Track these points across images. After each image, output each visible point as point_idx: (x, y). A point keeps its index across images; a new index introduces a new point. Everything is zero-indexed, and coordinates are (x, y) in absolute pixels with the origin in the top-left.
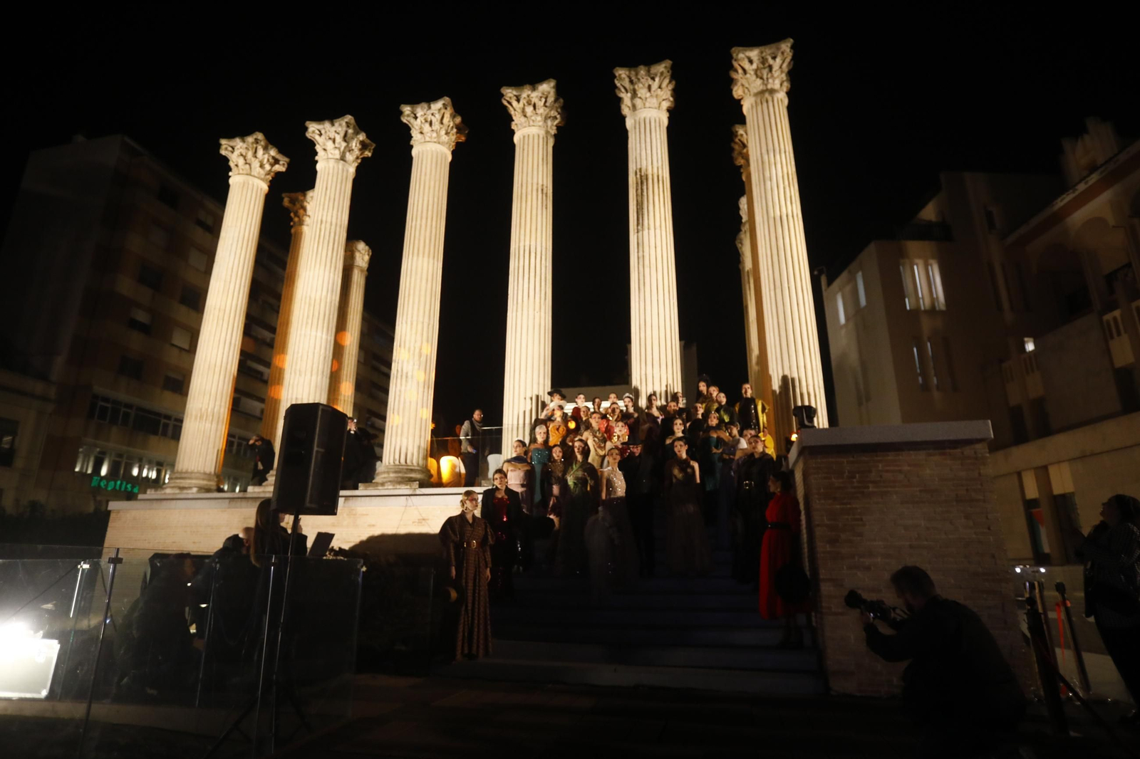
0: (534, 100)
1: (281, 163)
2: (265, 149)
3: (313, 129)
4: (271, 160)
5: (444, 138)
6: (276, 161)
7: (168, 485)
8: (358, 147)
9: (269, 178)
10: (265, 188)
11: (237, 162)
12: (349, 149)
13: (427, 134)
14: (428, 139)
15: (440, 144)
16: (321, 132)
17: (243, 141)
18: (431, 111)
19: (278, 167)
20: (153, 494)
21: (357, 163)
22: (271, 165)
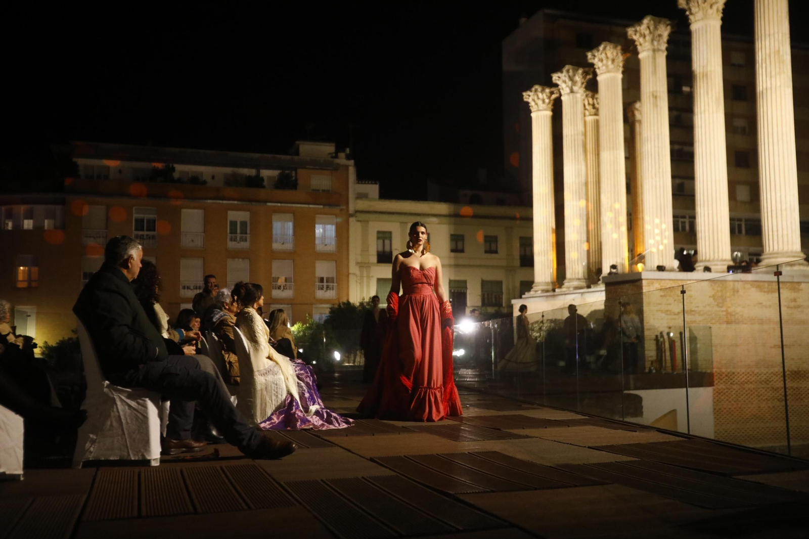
0: (642, 32)
1: (555, 92)
2: (543, 91)
3: (555, 77)
4: (549, 94)
5: (611, 66)
6: (552, 93)
7: (532, 290)
8: (581, 77)
9: (550, 106)
10: (549, 113)
11: (532, 104)
12: (574, 83)
13: (601, 68)
14: (602, 72)
15: (608, 72)
16: (559, 77)
17: (531, 91)
18: (600, 52)
19: (554, 96)
20: (527, 295)
21: (584, 86)
22: (549, 98)
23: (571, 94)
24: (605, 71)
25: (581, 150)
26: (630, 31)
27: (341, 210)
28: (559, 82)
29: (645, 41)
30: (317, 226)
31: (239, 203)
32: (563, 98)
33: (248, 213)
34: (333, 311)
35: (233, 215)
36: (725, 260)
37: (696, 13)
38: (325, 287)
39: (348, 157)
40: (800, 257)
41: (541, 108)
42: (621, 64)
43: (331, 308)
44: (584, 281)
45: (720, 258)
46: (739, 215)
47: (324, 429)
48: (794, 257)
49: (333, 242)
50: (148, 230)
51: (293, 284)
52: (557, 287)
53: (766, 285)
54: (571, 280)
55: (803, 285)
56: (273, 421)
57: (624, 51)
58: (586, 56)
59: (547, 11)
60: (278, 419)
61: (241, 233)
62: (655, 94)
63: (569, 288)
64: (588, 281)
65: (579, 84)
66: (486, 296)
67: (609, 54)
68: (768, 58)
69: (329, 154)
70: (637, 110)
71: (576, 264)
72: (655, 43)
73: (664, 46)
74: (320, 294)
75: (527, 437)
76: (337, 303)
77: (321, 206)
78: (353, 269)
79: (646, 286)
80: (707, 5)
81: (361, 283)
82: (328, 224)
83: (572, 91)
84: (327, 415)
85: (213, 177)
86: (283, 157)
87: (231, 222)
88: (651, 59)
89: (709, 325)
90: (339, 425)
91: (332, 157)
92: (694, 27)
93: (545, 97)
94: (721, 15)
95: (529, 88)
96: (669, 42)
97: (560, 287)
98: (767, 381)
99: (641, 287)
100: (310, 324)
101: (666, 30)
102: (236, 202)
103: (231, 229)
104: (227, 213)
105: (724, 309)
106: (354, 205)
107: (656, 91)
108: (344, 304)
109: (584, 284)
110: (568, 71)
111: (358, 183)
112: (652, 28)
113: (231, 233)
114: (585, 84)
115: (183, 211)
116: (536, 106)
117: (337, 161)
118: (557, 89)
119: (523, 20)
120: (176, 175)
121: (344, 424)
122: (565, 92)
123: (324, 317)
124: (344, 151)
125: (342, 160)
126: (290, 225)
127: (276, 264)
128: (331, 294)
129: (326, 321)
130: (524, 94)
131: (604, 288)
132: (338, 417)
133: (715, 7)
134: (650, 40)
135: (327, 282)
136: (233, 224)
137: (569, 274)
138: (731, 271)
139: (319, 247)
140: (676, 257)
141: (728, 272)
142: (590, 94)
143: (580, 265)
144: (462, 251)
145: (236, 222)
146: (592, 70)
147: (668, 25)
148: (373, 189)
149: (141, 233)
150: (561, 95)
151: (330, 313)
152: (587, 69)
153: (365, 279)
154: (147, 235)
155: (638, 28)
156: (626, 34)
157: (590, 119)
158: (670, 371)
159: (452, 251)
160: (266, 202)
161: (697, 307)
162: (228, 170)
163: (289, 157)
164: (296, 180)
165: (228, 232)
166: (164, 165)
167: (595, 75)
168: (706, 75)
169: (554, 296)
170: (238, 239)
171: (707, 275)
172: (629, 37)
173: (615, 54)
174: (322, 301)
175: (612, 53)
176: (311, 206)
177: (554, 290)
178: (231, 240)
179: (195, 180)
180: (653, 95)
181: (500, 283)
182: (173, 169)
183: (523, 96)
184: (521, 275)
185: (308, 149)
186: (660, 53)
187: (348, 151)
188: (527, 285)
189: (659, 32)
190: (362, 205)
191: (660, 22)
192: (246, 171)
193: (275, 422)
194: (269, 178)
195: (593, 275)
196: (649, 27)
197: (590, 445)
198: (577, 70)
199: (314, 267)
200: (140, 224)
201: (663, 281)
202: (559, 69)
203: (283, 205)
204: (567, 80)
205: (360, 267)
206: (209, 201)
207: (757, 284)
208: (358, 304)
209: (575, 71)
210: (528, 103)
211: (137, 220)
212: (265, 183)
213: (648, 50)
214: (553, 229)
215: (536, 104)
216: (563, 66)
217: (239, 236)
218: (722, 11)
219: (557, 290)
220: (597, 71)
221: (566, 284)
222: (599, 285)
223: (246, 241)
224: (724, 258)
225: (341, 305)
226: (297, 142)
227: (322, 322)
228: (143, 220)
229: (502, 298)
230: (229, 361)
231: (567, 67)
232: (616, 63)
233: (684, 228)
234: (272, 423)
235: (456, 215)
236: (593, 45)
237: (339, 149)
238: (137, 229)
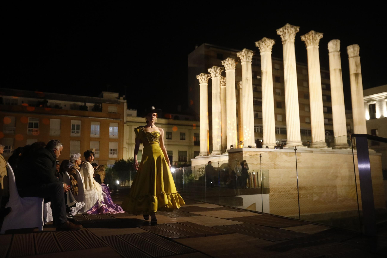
0: (243, 54)
1: (209, 76)
2: (204, 75)
3: (209, 70)
4: (207, 77)
5: (231, 67)
6: (208, 76)
7: (199, 155)
8: (219, 70)
9: (207, 81)
10: (207, 84)
11: (200, 80)
12: (216, 73)
13: (227, 68)
14: (227, 69)
15: (230, 69)
16: (211, 70)
17: (200, 75)
18: (227, 61)
19: (209, 78)
20: (197, 157)
21: (220, 74)
22: (207, 78)
23: (215, 77)
24: (229, 69)
25: (219, 99)
26: (238, 54)
27: (121, 121)
28: (211, 72)
29: (244, 58)
30: (110, 127)
31: (76, 117)
32: (212, 78)
33: (80, 121)
34: (116, 163)
35: (73, 122)
36: (273, 144)
37: (262, 49)
38: (113, 153)
39: (124, 99)
40: (300, 143)
41: (203, 82)
42: (235, 66)
43: (115, 162)
44: (220, 151)
45: (272, 143)
46: (278, 126)
47: (115, 213)
48: (298, 143)
49: (117, 134)
50: (34, 128)
51: (99, 151)
52: (209, 154)
53: (288, 153)
54: (215, 151)
55: (301, 154)
56: (93, 210)
57: (236, 61)
58: (221, 63)
59: (206, 44)
60: (95, 209)
61: (77, 130)
62: (247, 78)
63: (214, 154)
64: (221, 151)
65: (218, 73)
66: (180, 157)
67: (230, 62)
68: (288, 68)
69: (116, 97)
70: (240, 84)
71: (217, 145)
72: (247, 59)
73: (251, 60)
74: (110, 156)
75: (200, 215)
76: (118, 160)
77: (112, 119)
78: (125, 145)
79: (244, 154)
80: (266, 46)
81: (128, 152)
82: (115, 127)
83: (216, 76)
84: (116, 207)
85: (65, 106)
86: (96, 98)
87: (72, 125)
88: (246, 65)
89: (268, 169)
90: (121, 212)
91: (117, 99)
92: (261, 54)
93: (205, 78)
94: (271, 50)
95: (199, 74)
96: (252, 59)
97: (210, 154)
98: (289, 191)
99: (242, 154)
100: (106, 169)
101: (251, 54)
102: (75, 117)
103: (72, 128)
104: (71, 121)
105: (273, 163)
106: (126, 119)
107: (248, 78)
108: (121, 160)
109: (220, 153)
110: (214, 68)
111: (128, 110)
112: (246, 53)
113: (72, 129)
114: (221, 73)
115: (51, 119)
116: (202, 81)
117: (119, 100)
118: (210, 75)
119: (196, 47)
120: (48, 104)
121: (123, 211)
122: (213, 76)
123: (112, 166)
124: (122, 96)
125: (121, 100)
126: (99, 126)
127: (92, 143)
128: (115, 156)
129: (113, 168)
130: (197, 76)
131: (228, 155)
132: (121, 208)
133: (269, 47)
134: (246, 58)
135: (114, 151)
136: (74, 126)
137: (214, 149)
138: (276, 148)
139: (111, 136)
140: (255, 143)
141: (275, 148)
142: (223, 77)
143: (218, 145)
144: (171, 139)
145: (75, 125)
146: (224, 68)
147: (252, 53)
148: (134, 112)
149: (31, 129)
150: (211, 77)
151: (115, 164)
152: (221, 68)
153: (130, 150)
154: (34, 130)
155: (241, 53)
156: (236, 55)
157: (222, 87)
158: (253, 187)
159: (167, 139)
160: (89, 117)
161: (263, 162)
162: (72, 103)
163: (99, 98)
164: (102, 108)
165: (71, 129)
166: (43, 100)
167: (225, 70)
168: (266, 72)
169: (208, 157)
170: (76, 132)
171: (267, 150)
172: (238, 56)
173: (232, 62)
174: (111, 159)
175: (231, 62)
176: (108, 119)
177: (208, 155)
178: (72, 133)
179: (57, 107)
180: (247, 79)
181: (186, 152)
182: (47, 102)
183: (196, 77)
184: (195, 149)
185: (107, 95)
186: (249, 63)
187: (124, 96)
188: (197, 153)
189: (249, 55)
190: (129, 119)
191: (249, 51)
192: (80, 104)
193: (94, 211)
194: (90, 106)
195: (223, 149)
196: (245, 53)
197: (225, 218)
198: (218, 68)
199: (108, 144)
200: (31, 125)
201: (251, 152)
202: (210, 67)
203: (96, 118)
204: (214, 71)
205: (128, 145)
206: (63, 116)
207: (286, 153)
208: (127, 160)
209: (217, 68)
210: (198, 80)
211: (29, 123)
212: (88, 109)
213: (245, 61)
214: (208, 130)
215: (202, 80)
216: (212, 66)
217: (76, 131)
218: (271, 49)
219: (209, 155)
220: (225, 68)
221: (213, 152)
222: (226, 153)
223: (79, 133)
224: (273, 143)
225: (120, 161)
226: (102, 92)
227: (111, 168)
228: (32, 123)
229: (187, 158)
230: (74, 185)
231: (214, 66)
232: (232, 66)
233: (258, 131)
234: (92, 211)
235: (168, 124)
236: (224, 59)
237: (120, 95)
238: (29, 127)
